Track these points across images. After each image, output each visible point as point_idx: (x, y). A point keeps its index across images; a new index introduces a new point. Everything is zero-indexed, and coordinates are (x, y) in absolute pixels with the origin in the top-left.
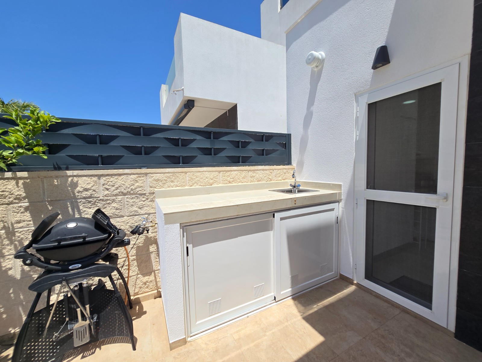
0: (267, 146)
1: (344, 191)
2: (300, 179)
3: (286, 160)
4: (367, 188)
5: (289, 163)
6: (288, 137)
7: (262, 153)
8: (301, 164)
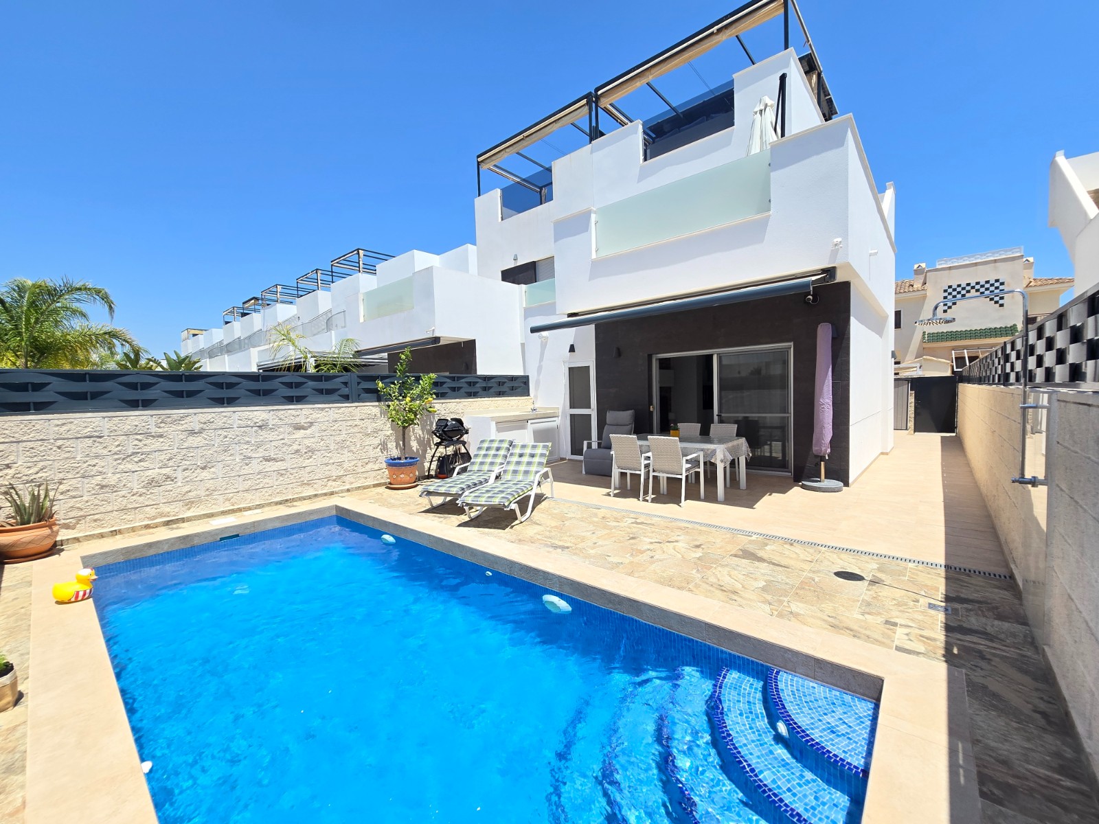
0: (515, 384)
1: (560, 411)
2: (537, 405)
3: (526, 393)
4: (570, 408)
5: (529, 395)
6: (527, 377)
7: (512, 388)
8: (536, 397)
